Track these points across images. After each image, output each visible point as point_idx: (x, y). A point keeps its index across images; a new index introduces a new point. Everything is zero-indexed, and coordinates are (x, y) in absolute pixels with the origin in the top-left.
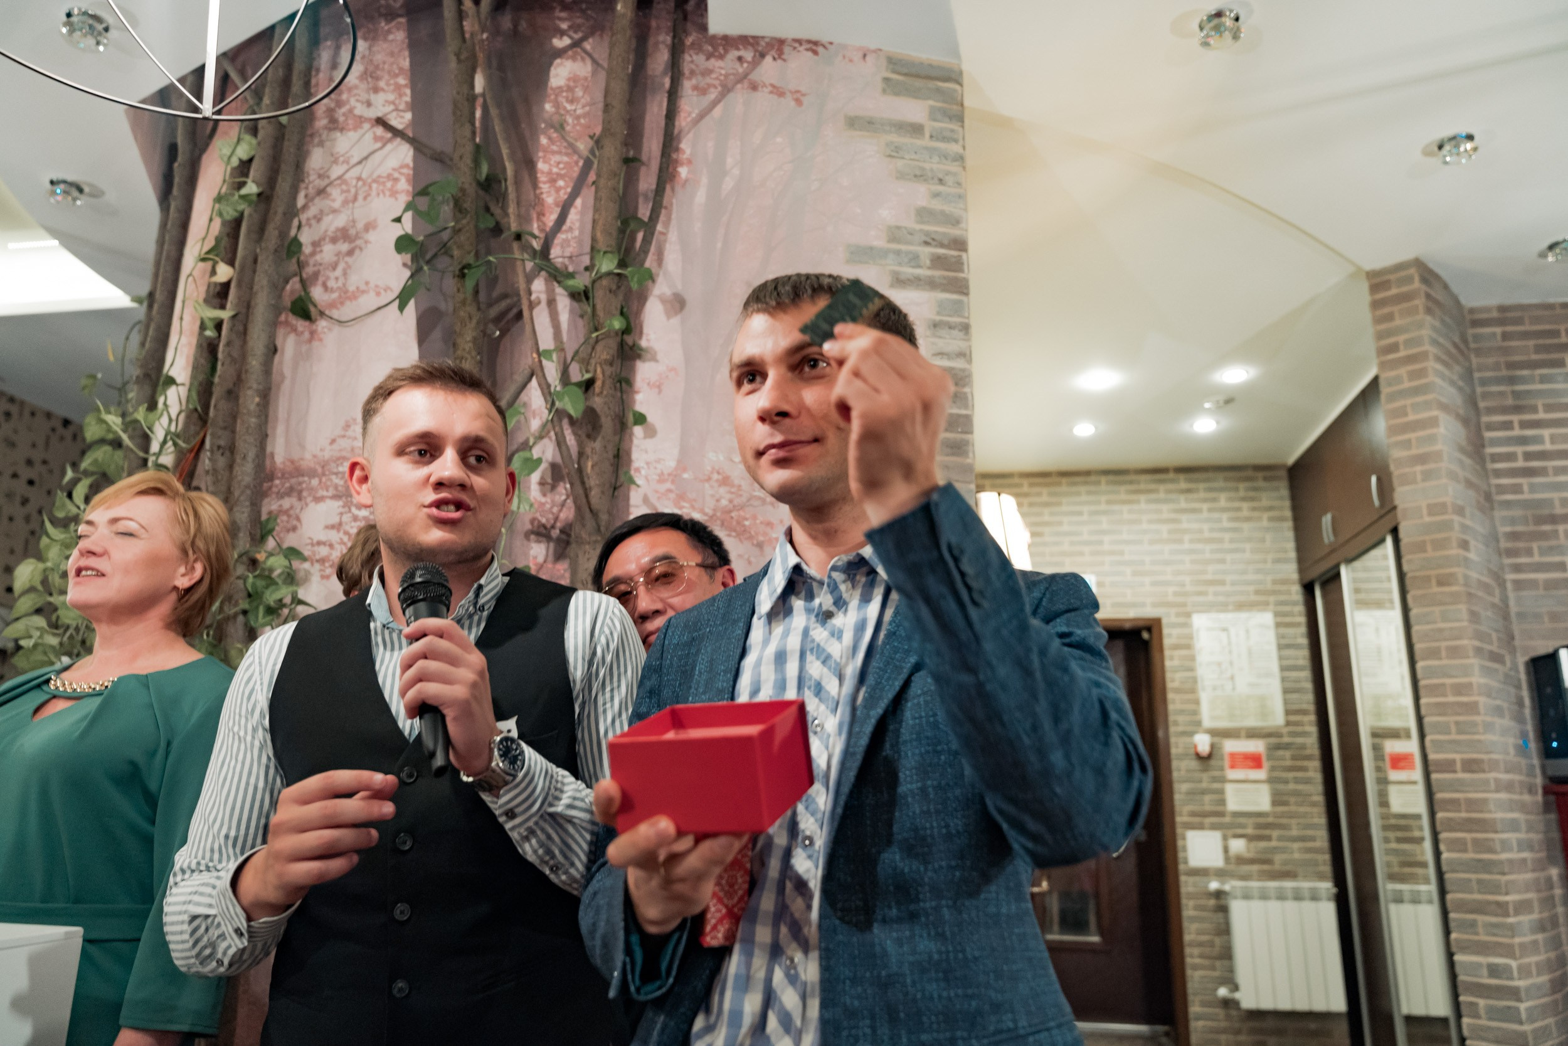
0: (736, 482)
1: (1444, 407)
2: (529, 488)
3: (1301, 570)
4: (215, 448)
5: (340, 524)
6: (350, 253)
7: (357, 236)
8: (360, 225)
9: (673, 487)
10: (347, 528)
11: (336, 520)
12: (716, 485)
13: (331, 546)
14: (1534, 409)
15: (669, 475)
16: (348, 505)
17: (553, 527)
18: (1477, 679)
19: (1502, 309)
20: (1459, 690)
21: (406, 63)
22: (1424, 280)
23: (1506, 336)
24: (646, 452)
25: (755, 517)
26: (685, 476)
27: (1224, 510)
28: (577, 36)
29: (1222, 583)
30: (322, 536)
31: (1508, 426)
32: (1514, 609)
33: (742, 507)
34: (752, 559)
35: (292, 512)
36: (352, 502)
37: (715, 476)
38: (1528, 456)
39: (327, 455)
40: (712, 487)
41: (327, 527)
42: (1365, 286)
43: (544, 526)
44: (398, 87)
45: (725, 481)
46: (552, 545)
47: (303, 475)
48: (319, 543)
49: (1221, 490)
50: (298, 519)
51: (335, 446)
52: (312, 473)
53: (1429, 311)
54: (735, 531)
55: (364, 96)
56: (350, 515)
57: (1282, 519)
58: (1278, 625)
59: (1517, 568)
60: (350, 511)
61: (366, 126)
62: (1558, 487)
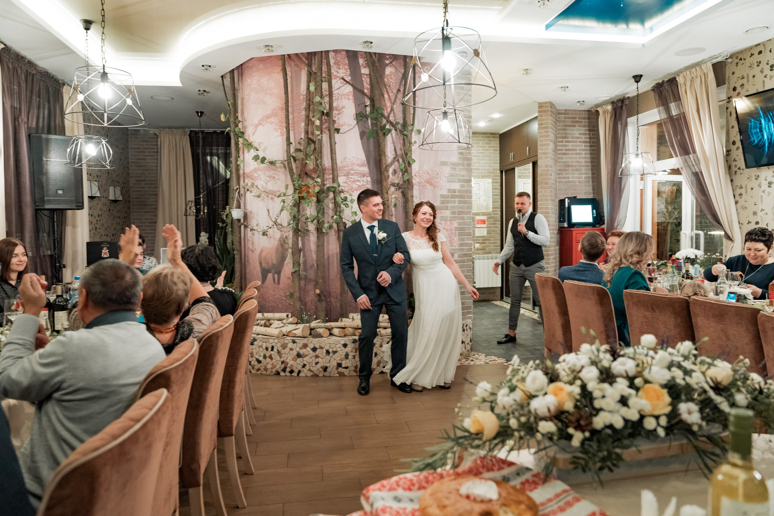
0: (430, 173)
1: (551, 141)
2: (390, 175)
3: (500, 167)
6: (339, 114)
7: (340, 110)
8: (340, 107)
9: (418, 175)
10: (349, 183)
11: (345, 181)
13: (345, 187)
14: (568, 138)
15: (417, 172)
16: (348, 178)
18: (550, 206)
19: (566, 110)
20: (546, 208)
21: (347, 62)
22: (551, 107)
23: (565, 118)
26: (420, 172)
27: (481, 147)
28: (391, 60)
29: (478, 169)
31: (562, 142)
32: (558, 188)
33: (431, 179)
37: (426, 172)
38: (566, 150)
39: (340, 165)
40: (425, 175)
42: (537, 106)
43: (393, 183)
44: (346, 69)
45: (428, 173)
49: (481, 140)
53: (551, 115)
54: (430, 184)
55: (336, 70)
57: (496, 150)
58: (493, 182)
59: (560, 178)
61: (338, 79)
62: (571, 158)
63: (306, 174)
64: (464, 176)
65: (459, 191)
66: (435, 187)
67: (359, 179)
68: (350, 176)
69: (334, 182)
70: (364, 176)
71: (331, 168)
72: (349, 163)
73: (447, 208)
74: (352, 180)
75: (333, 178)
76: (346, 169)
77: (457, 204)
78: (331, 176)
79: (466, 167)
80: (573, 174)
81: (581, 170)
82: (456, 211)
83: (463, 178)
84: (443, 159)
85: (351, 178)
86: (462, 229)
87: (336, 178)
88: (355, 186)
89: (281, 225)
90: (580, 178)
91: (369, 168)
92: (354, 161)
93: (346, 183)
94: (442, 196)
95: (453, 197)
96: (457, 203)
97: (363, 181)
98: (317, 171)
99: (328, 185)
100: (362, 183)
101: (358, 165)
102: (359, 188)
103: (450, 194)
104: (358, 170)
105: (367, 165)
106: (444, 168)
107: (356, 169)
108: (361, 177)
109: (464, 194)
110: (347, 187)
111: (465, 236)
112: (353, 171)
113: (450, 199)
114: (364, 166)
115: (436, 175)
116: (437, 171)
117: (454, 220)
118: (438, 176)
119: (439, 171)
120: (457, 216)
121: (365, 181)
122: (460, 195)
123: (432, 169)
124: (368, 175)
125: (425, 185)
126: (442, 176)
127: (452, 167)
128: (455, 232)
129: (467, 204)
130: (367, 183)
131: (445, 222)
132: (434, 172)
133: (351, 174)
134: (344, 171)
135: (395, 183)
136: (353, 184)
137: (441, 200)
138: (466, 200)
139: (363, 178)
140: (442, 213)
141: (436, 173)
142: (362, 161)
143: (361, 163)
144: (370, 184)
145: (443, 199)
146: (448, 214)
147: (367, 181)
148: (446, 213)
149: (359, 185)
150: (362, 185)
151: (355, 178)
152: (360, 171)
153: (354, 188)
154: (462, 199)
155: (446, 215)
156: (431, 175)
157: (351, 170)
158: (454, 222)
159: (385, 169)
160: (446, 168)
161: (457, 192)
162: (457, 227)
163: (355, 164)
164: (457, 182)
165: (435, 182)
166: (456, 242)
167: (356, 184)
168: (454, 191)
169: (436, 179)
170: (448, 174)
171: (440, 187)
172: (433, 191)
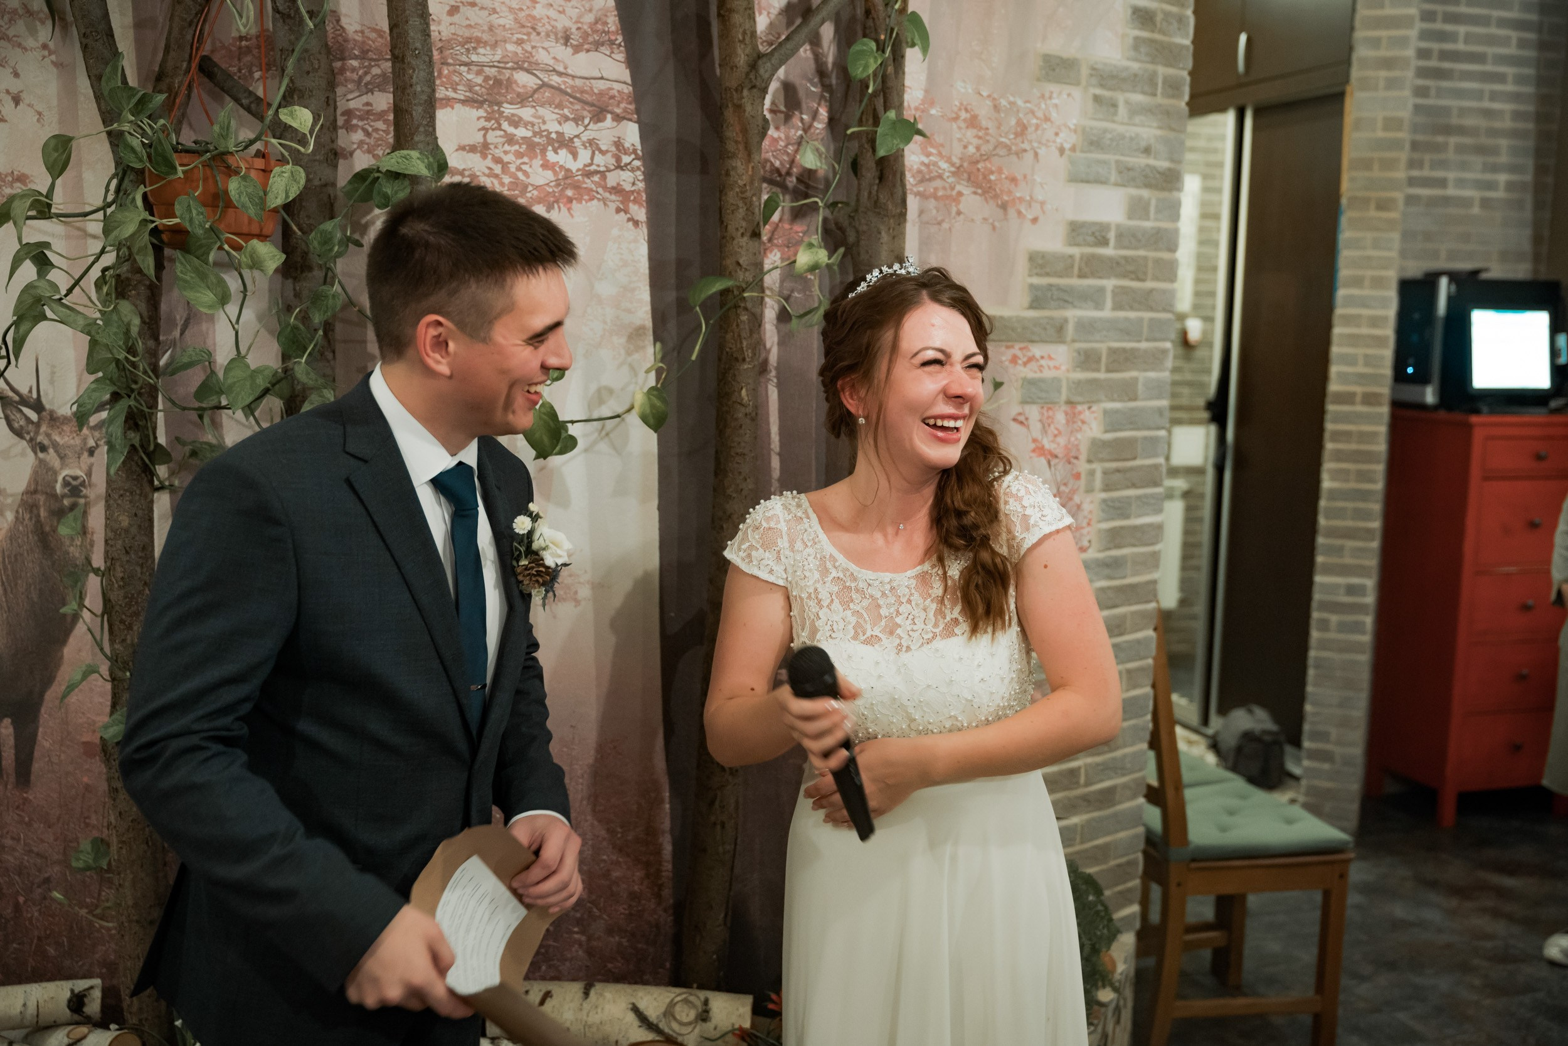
0: (984, 123)
5: (486, 146)
10: (498, 153)
11: (478, 138)
12: (963, 125)
16: (495, 118)
25: (1000, 171)
26: (933, 112)
33: (987, 157)
34: (997, 224)
36: (501, 113)
37: (963, 114)
40: (960, 128)
43: (778, 171)
45: (973, 122)
51: (456, 18)
54: (981, 187)
56: (501, 133)
60: (499, 128)
62: (1460, 94)
63: (207, 68)
64: (1147, 151)
65: (1126, 237)
66: (1004, 207)
67: (569, 129)
68: (508, 109)
69: (401, 142)
70: (598, 115)
71: (383, 42)
72: (507, 20)
73: (1058, 333)
74: (521, 132)
75: (400, 111)
76: (483, 55)
77: (1107, 313)
78: (383, 101)
79: (1160, 100)
80: (1464, 166)
81: (1494, 151)
82: (1103, 347)
83: (1142, 161)
84: (1056, 45)
85: (516, 122)
86: (1121, 450)
87: (418, 111)
88: (539, 176)
89: (38, 406)
90: (1490, 186)
91: (633, 62)
92: (539, 11)
93: (483, 149)
94: (1039, 262)
95: (1092, 267)
96: (1109, 303)
97: (592, 144)
98: (288, 52)
99: (362, 161)
100: (584, 156)
101: (567, 39)
102: (569, 193)
103: (1076, 251)
104: (561, 69)
105: (620, 39)
106: (1055, 95)
107: (551, 62)
108: (583, 118)
109: (1142, 253)
110: (488, 176)
111: (1134, 486)
112: (528, 71)
113: (1075, 282)
114: (603, 45)
115: (1017, 135)
116: (1018, 111)
117: (1088, 402)
118: (1026, 142)
119: (1032, 112)
120: (1102, 375)
121: (604, 148)
122: (1126, 258)
123: (995, 96)
124: (623, 105)
125: (954, 193)
126: (1044, 141)
127: (1099, 91)
128: (1088, 466)
129: (1151, 309)
130: (618, 160)
131: (1043, 414)
132: (1003, 115)
133: (519, 95)
134: (475, 68)
135: (791, 168)
136: (531, 159)
137: (1032, 287)
138: (1151, 291)
139: (592, 126)
140: (1031, 359)
141: (1013, 122)
142: (590, 10)
143: (585, 27)
144: (638, 168)
145: (1036, 280)
146: (1063, 368)
147: (618, 144)
148: (1050, 358)
149: (568, 170)
150: (589, 174)
151: (544, 122)
152: (573, 77)
153: (536, 188)
154: (1132, 279)
155: (1048, 374)
156: (987, 134)
157: (519, 67)
158: (1087, 413)
159: (747, 74)
160: (1069, 95)
161: (1112, 242)
162: (1101, 440)
163: (540, 29)
164: (1116, 185)
165: (1006, 178)
166: (1089, 524)
167: (546, 165)
168: (1098, 234)
169: (1014, 158)
170: (1075, 131)
171: (1030, 206)
172: (994, 228)
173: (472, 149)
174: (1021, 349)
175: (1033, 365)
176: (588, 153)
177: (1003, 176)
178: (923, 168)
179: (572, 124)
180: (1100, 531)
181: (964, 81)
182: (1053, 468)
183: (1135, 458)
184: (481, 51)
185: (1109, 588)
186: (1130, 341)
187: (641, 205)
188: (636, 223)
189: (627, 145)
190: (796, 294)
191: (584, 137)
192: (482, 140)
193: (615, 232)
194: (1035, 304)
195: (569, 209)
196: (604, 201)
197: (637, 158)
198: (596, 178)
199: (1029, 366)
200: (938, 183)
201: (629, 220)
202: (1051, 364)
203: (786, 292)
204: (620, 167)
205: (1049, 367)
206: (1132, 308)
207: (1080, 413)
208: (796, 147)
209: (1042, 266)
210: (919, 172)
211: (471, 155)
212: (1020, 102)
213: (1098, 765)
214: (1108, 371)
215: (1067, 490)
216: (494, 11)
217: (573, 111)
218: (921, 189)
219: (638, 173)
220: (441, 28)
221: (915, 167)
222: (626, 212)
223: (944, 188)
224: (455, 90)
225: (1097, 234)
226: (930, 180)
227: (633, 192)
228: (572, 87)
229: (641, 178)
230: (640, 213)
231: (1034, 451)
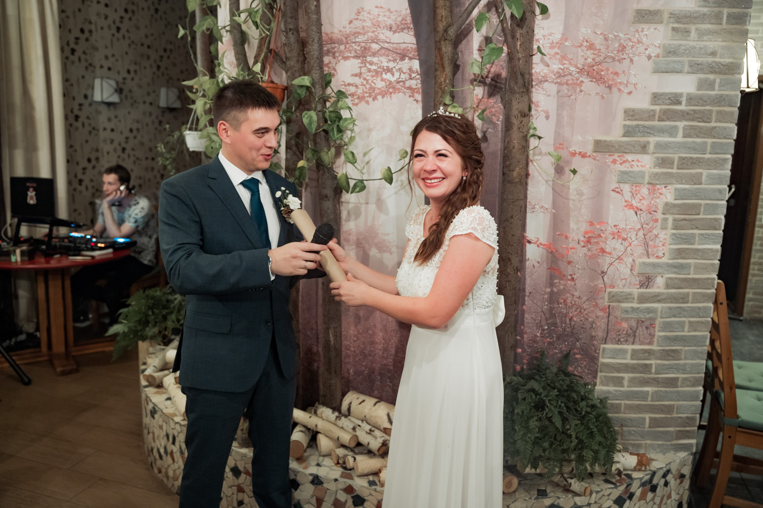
0: (598, 47)
2: (472, 53)
4: (288, 30)
5: (361, 73)
9: (559, 51)
10: (365, 76)
11: (358, 71)
12: (585, 49)
13: (356, 86)
15: (557, 43)
16: (364, 62)
17: (487, 77)
24: (543, 29)
25: (608, 69)
26: (567, 44)
30: (351, 80)
33: (600, 63)
34: (604, 95)
35: (330, 65)
36: (366, 60)
37: (585, 44)
39: (348, 31)
40: (583, 50)
41: (353, 75)
43: (482, 77)
45: (591, 47)
46: (486, 88)
47: (334, 43)
48: (349, 85)
50: (335, 70)
51: (352, 25)
52: (340, 42)
54: (595, 78)
56: (366, 68)
60: (366, 66)
64: (713, 54)
65: (691, 99)
66: (610, 87)
67: (391, 65)
68: (369, 59)
70: (402, 59)
72: (368, 24)
73: (644, 149)
74: (373, 67)
76: (360, 38)
77: (679, 139)
79: (725, 26)
82: (676, 157)
83: (709, 59)
84: (646, 5)
85: (371, 63)
86: (686, 209)
88: (380, 84)
91: (417, 35)
92: (381, 19)
93: (359, 75)
94: (630, 114)
95: (666, 115)
96: (680, 134)
97: (400, 70)
100: (397, 75)
101: (391, 28)
102: (391, 90)
103: (657, 108)
104: (388, 41)
105: (412, 26)
106: (645, 30)
107: (385, 38)
108: (396, 60)
109: (708, 108)
110: (361, 85)
111: (697, 228)
112: (376, 43)
113: (656, 123)
114: (405, 29)
115: (618, 51)
116: (620, 39)
117: (664, 184)
118: (625, 54)
119: (630, 40)
120: (675, 171)
121: (404, 71)
122: (694, 111)
123: (606, 33)
124: (413, 53)
125: (578, 82)
126: (637, 53)
127: (676, 25)
128: (663, 216)
129: (715, 137)
130: (410, 75)
131: (632, 189)
132: (610, 42)
133: (373, 53)
134: (357, 44)
135: (488, 74)
136: (377, 77)
137: (625, 126)
138: (715, 127)
139: (400, 63)
140: (625, 162)
141: (617, 45)
142: (400, 16)
143: (398, 23)
144: (418, 79)
145: (628, 123)
146: (647, 166)
147: (410, 69)
148: (638, 161)
149: (391, 81)
150: (398, 82)
151: (382, 63)
152: (393, 43)
153: (378, 89)
154: (699, 122)
155: (635, 169)
156: (600, 52)
157: (373, 42)
158: (664, 189)
159: (443, 34)
160: (655, 29)
161: (684, 103)
162: (672, 203)
163: (381, 26)
164: (688, 73)
165: (611, 73)
166: (663, 245)
167: (382, 80)
168: (675, 99)
169: (617, 63)
170: (659, 47)
171: (627, 86)
172: (603, 98)
173: (356, 75)
174: (618, 156)
175: (627, 164)
176: (398, 74)
177: (610, 72)
178: (560, 71)
179: (392, 62)
180: (670, 249)
181: (586, 27)
182: (638, 216)
183: (699, 214)
184: (360, 37)
185: (676, 278)
186: (696, 154)
187: (419, 94)
188: (417, 101)
189: (414, 69)
190: (490, 130)
191: (397, 68)
192: (359, 71)
193: (408, 105)
194: (627, 134)
195: (391, 97)
196: (404, 93)
197: (418, 75)
198: (401, 84)
199: (624, 165)
200: (569, 77)
201: (414, 100)
202: (639, 164)
203: (485, 129)
204: (411, 79)
205: (638, 166)
206: (698, 137)
207: (658, 189)
208: (491, 65)
209: (632, 116)
210: (558, 72)
211: (356, 78)
212: (621, 35)
213: (664, 365)
214: (678, 169)
215: (648, 227)
216: (365, 21)
217: (393, 57)
218: (559, 81)
219: (419, 81)
220: (347, 30)
221: (556, 70)
222: (413, 97)
223: (573, 80)
224: (351, 53)
225: (672, 99)
226: (564, 76)
227: (416, 89)
228: (393, 48)
229: (420, 82)
230: (419, 97)
231: (626, 206)
